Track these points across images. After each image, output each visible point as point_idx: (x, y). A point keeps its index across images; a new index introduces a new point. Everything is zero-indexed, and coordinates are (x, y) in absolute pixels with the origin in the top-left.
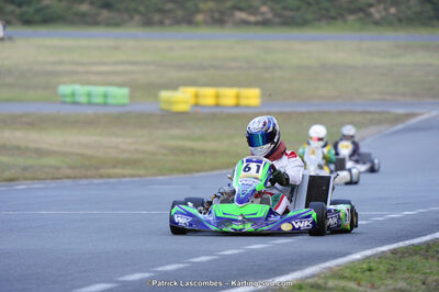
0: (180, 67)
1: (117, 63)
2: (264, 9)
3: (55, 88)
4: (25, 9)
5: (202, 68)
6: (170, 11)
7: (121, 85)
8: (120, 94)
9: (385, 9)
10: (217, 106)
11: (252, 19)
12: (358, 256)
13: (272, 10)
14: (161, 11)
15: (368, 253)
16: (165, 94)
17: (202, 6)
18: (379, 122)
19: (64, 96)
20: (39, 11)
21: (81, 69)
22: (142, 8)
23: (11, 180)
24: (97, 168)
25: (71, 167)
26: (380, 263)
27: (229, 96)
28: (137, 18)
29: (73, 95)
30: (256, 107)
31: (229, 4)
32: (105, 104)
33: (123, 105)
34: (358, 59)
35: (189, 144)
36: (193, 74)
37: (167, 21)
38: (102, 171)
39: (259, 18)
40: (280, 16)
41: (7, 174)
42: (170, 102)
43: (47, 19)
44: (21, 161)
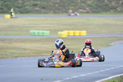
1: (46, 24)
2: (87, 8)
3: (29, 31)
4: (21, 9)
5: (70, 25)
6: (61, 9)
7: (47, 30)
8: (47, 33)
9: (121, 8)
10: (74, 36)
11: (84, 11)
12: (111, 78)
13: (89, 9)
14: (58, 9)
15: (114, 77)
16: (59, 33)
17: (70, 8)
18: (119, 40)
19: (32, 33)
20: (24, 10)
21: (36, 26)
22: (53, 9)
23: (16, 57)
24: (40, 54)
25: (33, 53)
26: (117, 80)
27: (77, 33)
28: (52, 11)
29: (34, 33)
31: (78, 7)
32: (43, 36)
33: (48, 36)
34: (113, 22)
37: (60, 12)
38: (41, 54)
39: (86, 11)
40: (92, 10)
41: (15, 55)
42: (61, 35)
43: (27, 12)
44: (19, 52)
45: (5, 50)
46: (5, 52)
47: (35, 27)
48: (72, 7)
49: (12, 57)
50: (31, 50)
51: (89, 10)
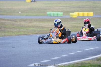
0: (74, 7)
1: (60, 7)
3: (46, 12)
5: (79, 7)
7: (61, 12)
8: (61, 14)
10: (83, 16)
16: (71, 14)
19: (48, 14)
23: (36, 34)
27: (86, 14)
29: (50, 14)
30: (92, 16)
32: (57, 16)
35: (76, 25)
41: (35, 32)
42: (72, 15)
44: (38, 29)
45: (27, 28)
46: (27, 30)
47: (51, 9)
49: (32, 34)
50: (48, 28)
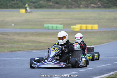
0: (76, 19)
1: (59, 18)
2: (99, 3)
3: (43, 25)
4: (35, 4)
5: (82, 19)
6: (74, 4)
7: (61, 24)
8: (60, 27)
10: (86, 29)
14: (71, 4)
16: (72, 27)
17: (82, 3)
19: (46, 27)
20: (39, 5)
21: (50, 20)
22: (66, 4)
23: (32, 50)
25: (48, 46)
27: (89, 27)
28: (65, 6)
29: (48, 27)
30: (97, 30)
31: (89, 2)
32: (57, 29)
36: (80, 21)
37: (73, 7)
39: (97, 6)
40: (103, 5)
41: (31, 48)
42: (74, 29)
43: (41, 7)
44: (34, 45)
45: (21, 43)
46: (21, 45)
48: (84, 2)
49: (28, 50)
50: (46, 43)
51: (100, 5)
